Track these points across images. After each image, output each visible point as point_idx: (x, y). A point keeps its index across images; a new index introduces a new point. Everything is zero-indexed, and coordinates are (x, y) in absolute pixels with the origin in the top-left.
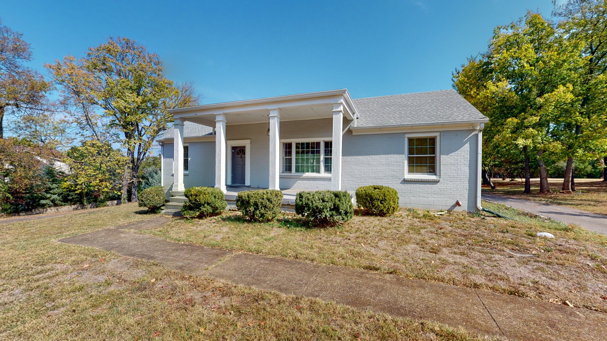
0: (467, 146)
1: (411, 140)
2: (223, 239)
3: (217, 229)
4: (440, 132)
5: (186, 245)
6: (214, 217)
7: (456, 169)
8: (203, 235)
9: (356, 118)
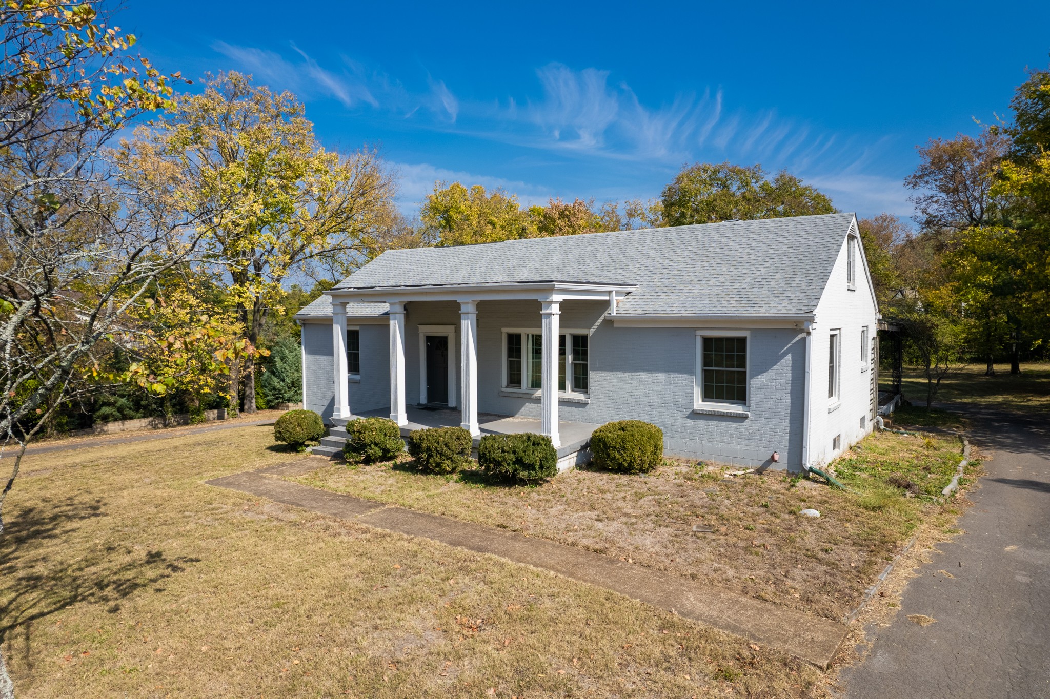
0: (789, 357)
1: (707, 341)
2: (383, 492)
3: (381, 480)
4: (752, 330)
5: (343, 496)
6: (386, 463)
7: (774, 397)
8: (363, 486)
9: (615, 298)
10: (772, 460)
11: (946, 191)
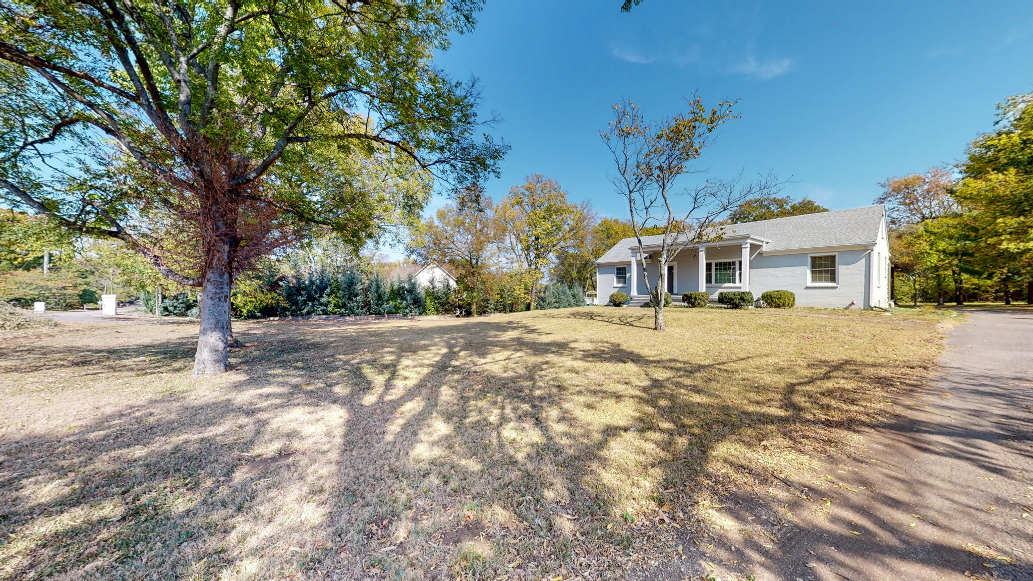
0: (861, 261)
1: (813, 258)
4: (839, 252)
9: (764, 244)
10: (853, 303)
11: (905, 204)
